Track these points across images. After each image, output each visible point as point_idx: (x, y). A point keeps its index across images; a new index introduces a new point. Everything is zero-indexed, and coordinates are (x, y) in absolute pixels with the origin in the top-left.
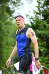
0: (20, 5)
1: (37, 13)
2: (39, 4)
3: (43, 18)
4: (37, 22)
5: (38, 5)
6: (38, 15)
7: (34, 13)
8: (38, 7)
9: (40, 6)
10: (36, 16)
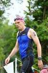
0: (10, 5)
1: (28, 14)
2: (30, 5)
3: (34, 19)
4: (28, 22)
5: (28, 6)
6: (29, 16)
7: (25, 14)
8: (29, 7)
9: (31, 6)
10: (26, 17)
